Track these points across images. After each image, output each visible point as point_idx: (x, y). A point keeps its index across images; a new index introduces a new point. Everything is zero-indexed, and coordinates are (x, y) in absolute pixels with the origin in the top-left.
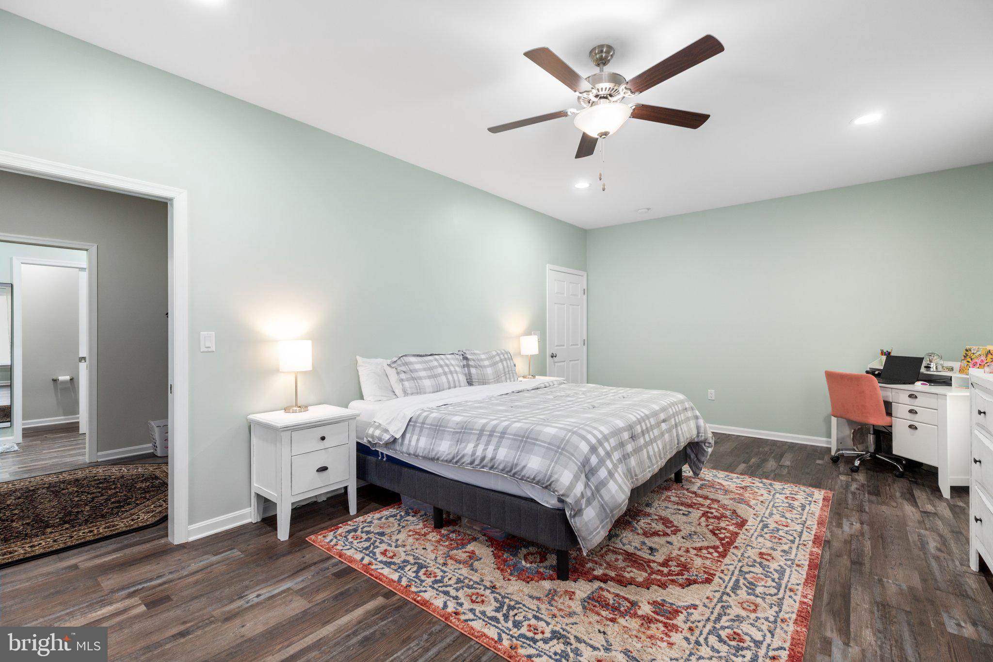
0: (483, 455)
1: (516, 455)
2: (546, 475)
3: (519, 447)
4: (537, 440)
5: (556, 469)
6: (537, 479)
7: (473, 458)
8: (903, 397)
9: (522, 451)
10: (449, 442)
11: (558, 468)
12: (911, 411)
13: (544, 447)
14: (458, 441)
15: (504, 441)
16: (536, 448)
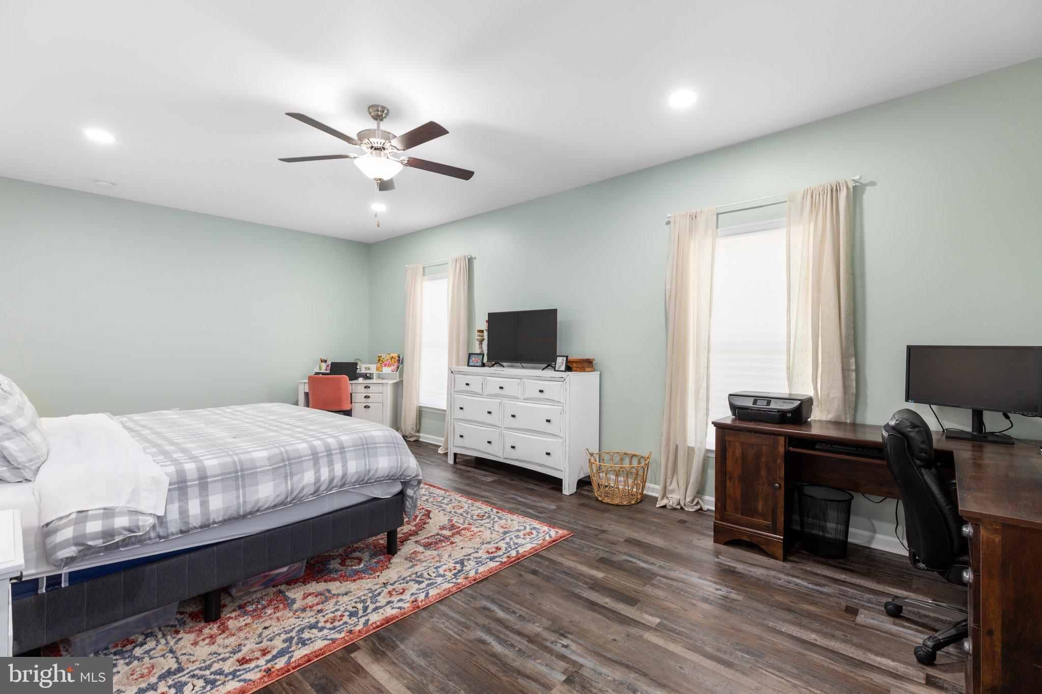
0: (331, 477)
1: (365, 463)
2: (397, 467)
3: (365, 455)
4: (376, 443)
5: (403, 459)
6: (391, 474)
7: (318, 485)
8: (361, 389)
9: (369, 458)
10: (272, 483)
11: (404, 458)
12: (366, 397)
13: (384, 447)
14: (286, 477)
15: (348, 455)
16: (379, 450)
